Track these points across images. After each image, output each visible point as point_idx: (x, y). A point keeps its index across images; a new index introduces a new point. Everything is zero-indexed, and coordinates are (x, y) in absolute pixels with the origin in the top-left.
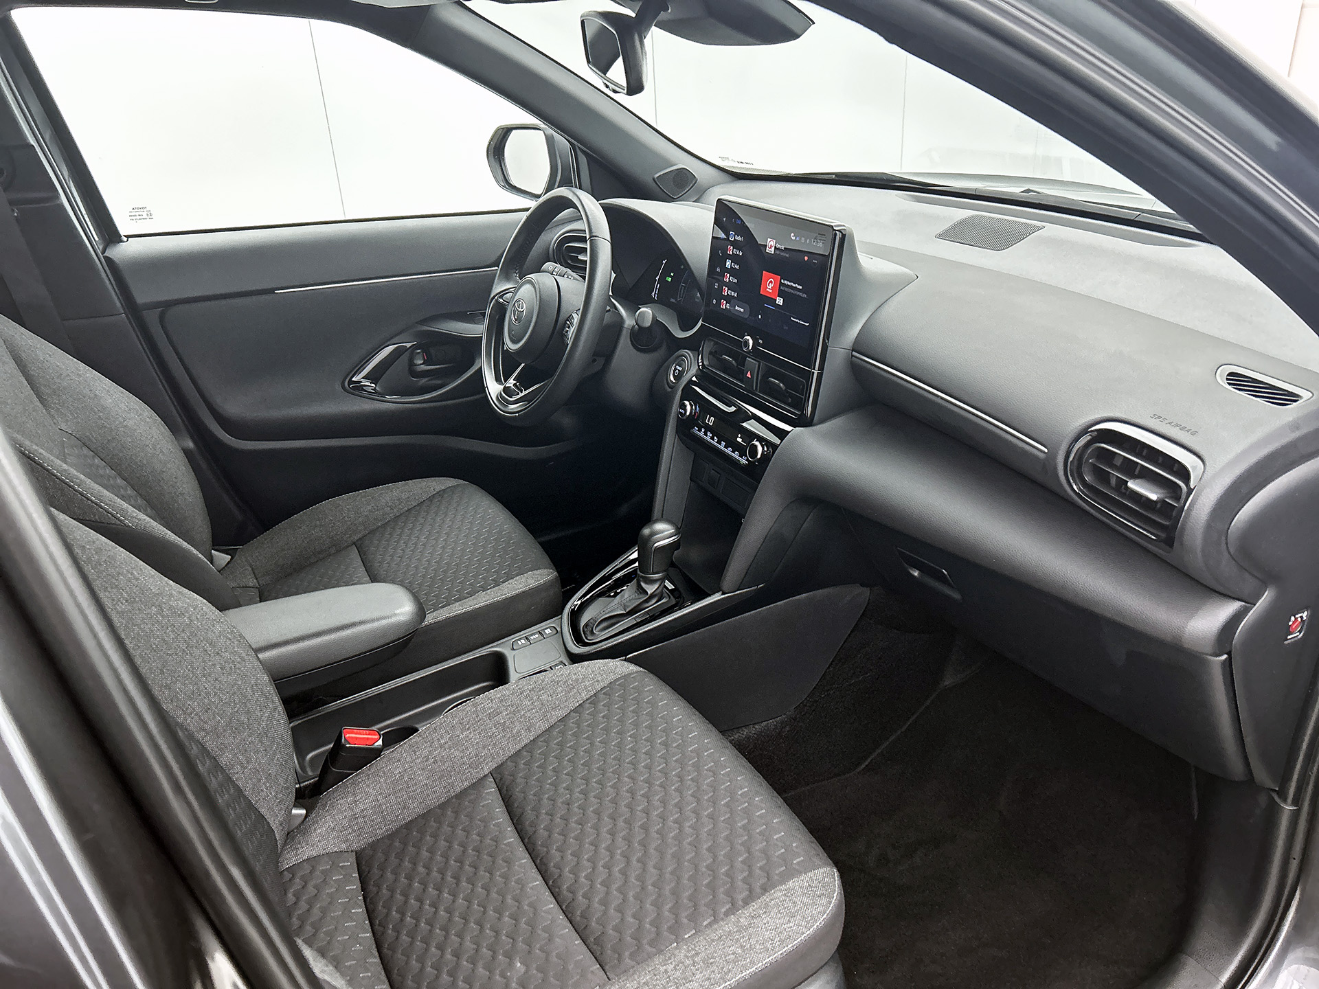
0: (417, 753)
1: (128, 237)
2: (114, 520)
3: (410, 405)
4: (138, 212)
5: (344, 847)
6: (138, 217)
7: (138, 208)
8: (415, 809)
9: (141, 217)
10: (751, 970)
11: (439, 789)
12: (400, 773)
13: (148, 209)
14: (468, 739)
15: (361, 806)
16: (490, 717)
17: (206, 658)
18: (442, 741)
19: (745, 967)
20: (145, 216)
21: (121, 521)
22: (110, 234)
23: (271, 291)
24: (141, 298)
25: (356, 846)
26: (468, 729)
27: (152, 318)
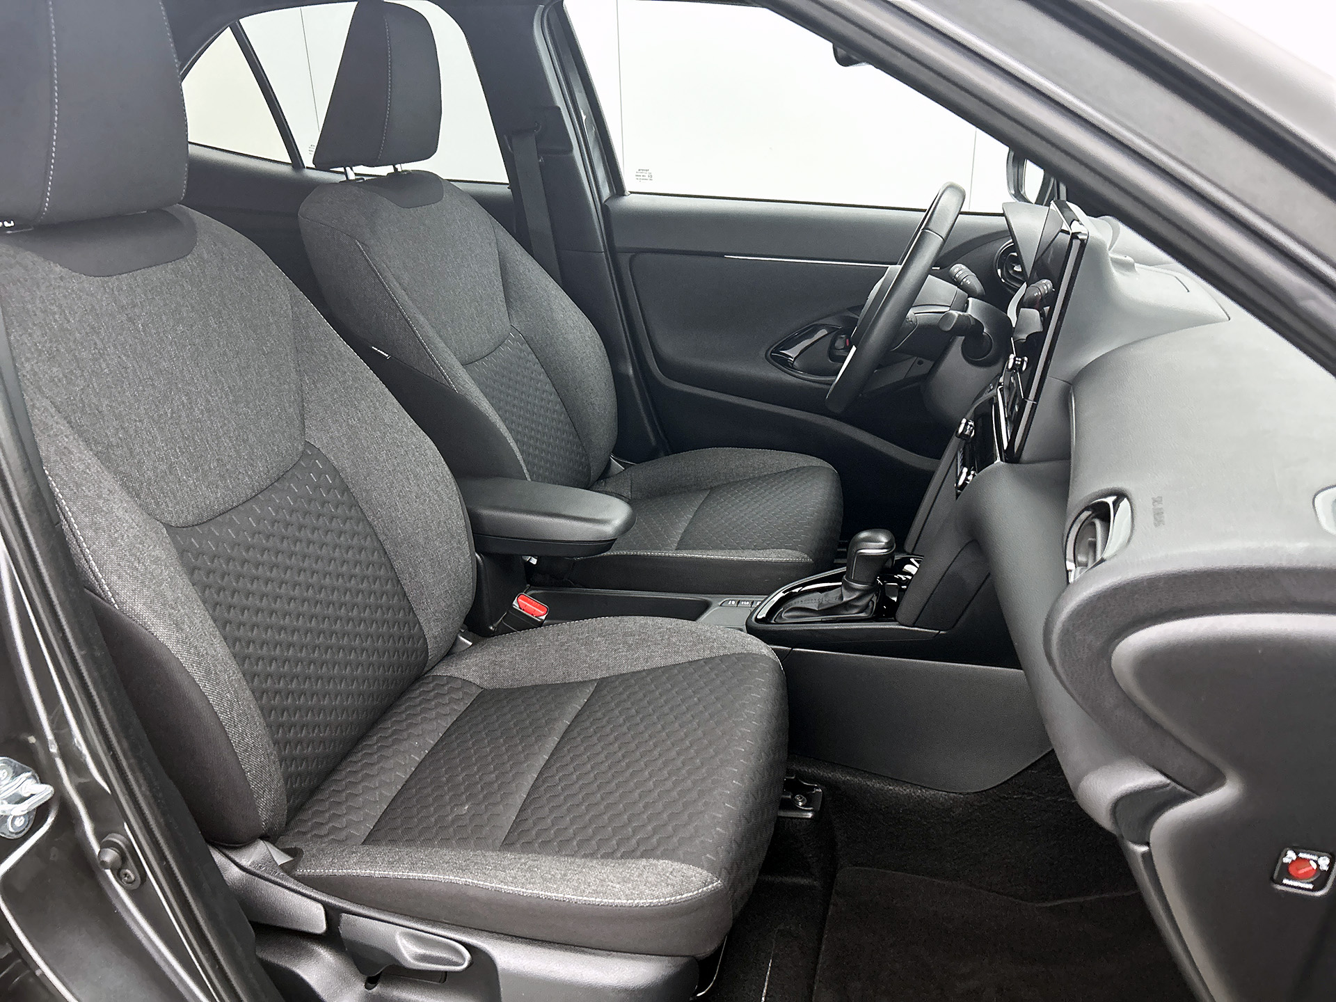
0: (559, 637)
1: (631, 193)
2: (444, 382)
3: (809, 382)
4: (643, 173)
5: (478, 682)
6: (642, 177)
7: (643, 170)
8: (537, 679)
9: (644, 178)
10: (549, 894)
11: (560, 672)
12: (540, 646)
13: (649, 171)
14: (598, 643)
15: (503, 657)
16: (625, 635)
17: (406, 484)
18: (581, 637)
19: (548, 889)
20: (647, 177)
21: (449, 383)
22: (618, 188)
23: (721, 255)
24: (618, 244)
25: (486, 685)
26: (603, 637)
27: (624, 260)
